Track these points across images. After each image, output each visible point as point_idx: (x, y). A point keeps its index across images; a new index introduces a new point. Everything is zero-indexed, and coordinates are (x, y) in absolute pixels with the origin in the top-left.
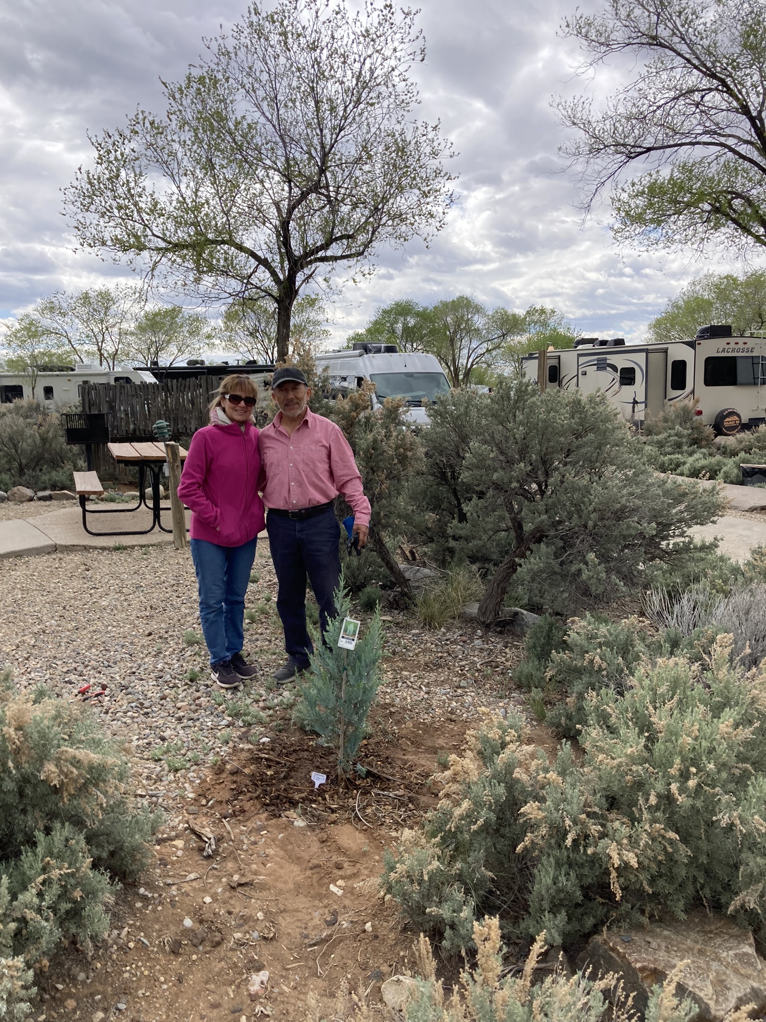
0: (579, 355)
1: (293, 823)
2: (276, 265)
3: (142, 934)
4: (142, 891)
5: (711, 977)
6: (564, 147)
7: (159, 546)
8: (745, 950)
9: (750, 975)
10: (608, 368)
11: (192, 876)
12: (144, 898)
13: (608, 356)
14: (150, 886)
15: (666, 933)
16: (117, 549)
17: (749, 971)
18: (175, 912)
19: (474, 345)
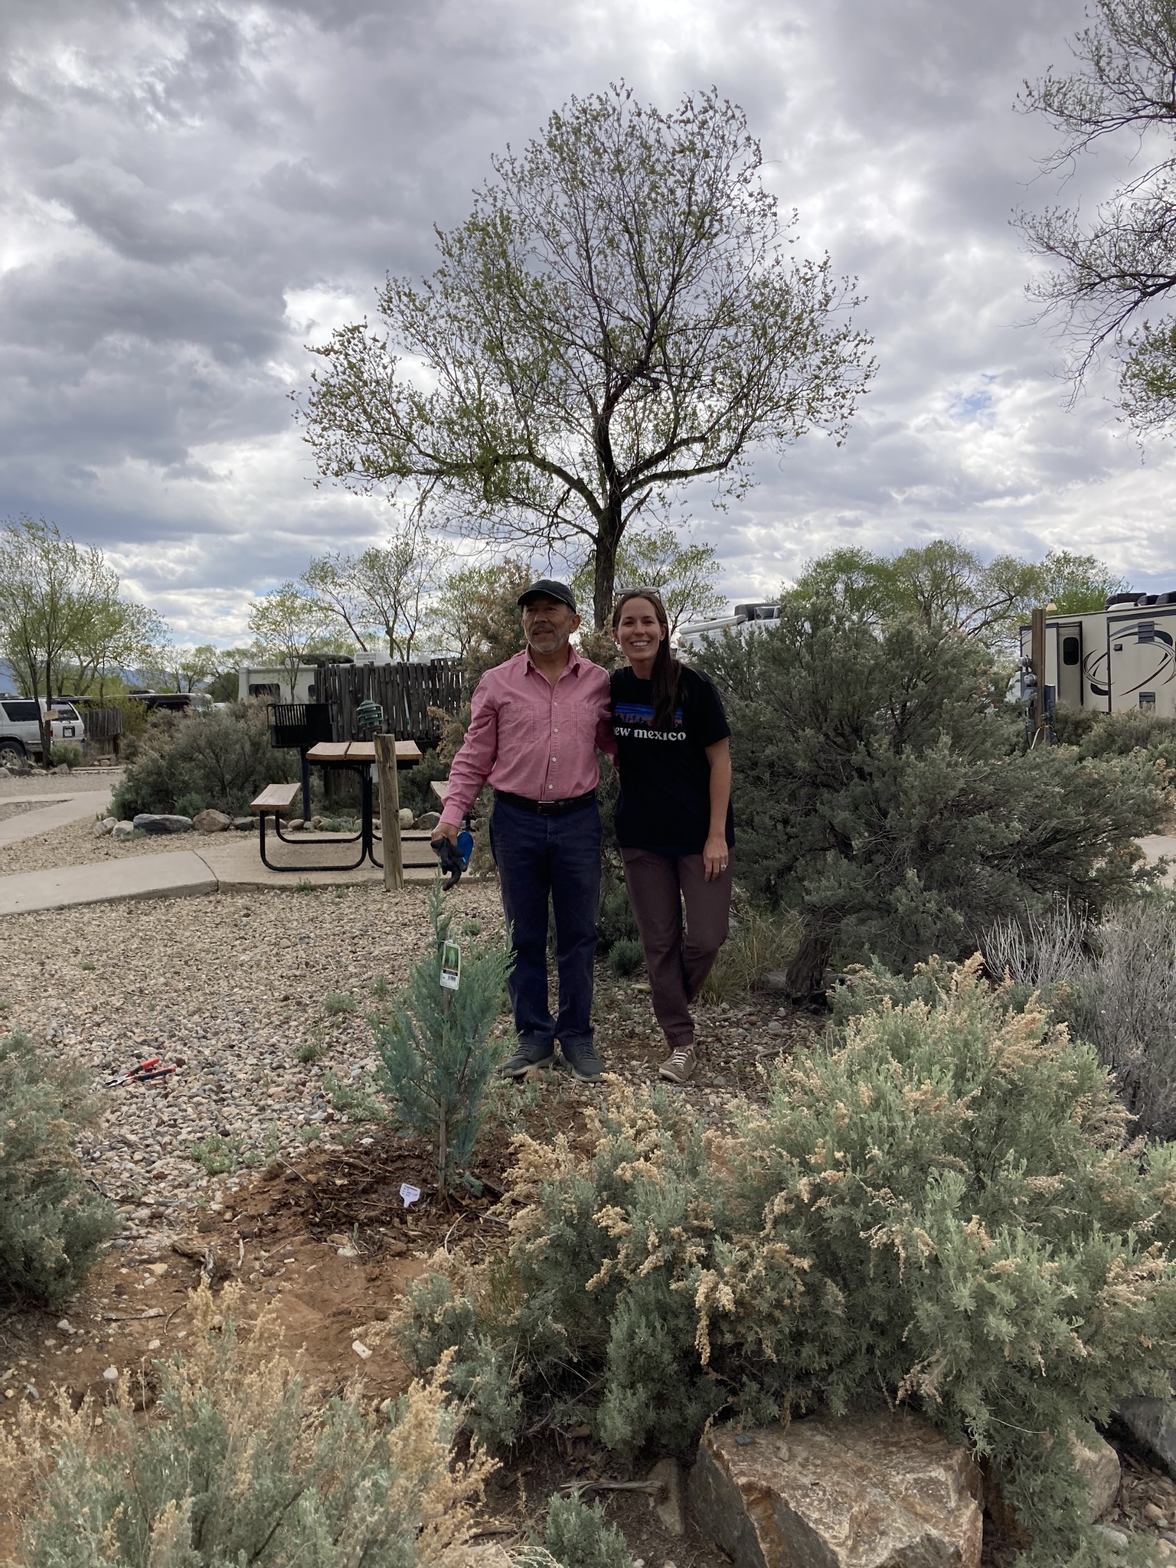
0: (1111, 620)
1: (336, 1250)
2: (594, 486)
3: (33, 1380)
4: (64, 1324)
5: (856, 1509)
6: (1034, 286)
7: (364, 886)
8: (933, 1474)
9: (932, 1516)
10: (1157, 639)
11: (152, 1312)
12: (63, 1336)
13: (1156, 620)
14: (77, 1319)
15: (819, 1438)
16: (304, 889)
17: (933, 1510)
18: (99, 1356)
19: (963, 616)
